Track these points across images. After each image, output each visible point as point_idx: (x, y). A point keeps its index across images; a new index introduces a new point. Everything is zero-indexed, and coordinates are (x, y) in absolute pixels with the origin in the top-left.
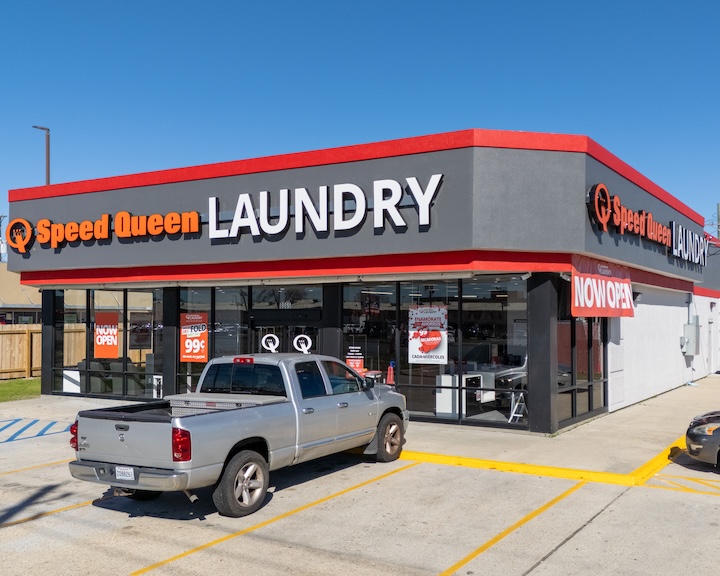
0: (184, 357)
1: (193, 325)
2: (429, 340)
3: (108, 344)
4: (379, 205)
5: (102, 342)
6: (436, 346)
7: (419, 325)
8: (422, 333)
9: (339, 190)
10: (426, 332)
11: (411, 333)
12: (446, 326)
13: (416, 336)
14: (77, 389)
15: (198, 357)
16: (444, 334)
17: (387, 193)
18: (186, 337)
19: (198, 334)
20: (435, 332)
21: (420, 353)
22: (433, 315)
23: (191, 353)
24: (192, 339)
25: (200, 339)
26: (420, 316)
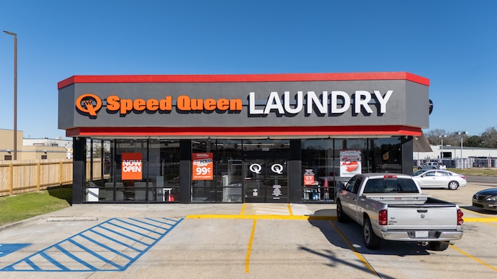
0: (195, 177)
1: (202, 159)
2: (351, 166)
3: (133, 171)
4: (358, 102)
5: (128, 170)
6: (355, 169)
7: (345, 159)
8: (347, 163)
9: (335, 94)
10: (349, 162)
11: (341, 163)
12: (360, 159)
13: (344, 164)
14: (96, 199)
15: (206, 177)
16: (359, 163)
17: (363, 97)
18: (196, 166)
19: (206, 164)
20: (355, 162)
21: (346, 172)
22: (353, 154)
23: (201, 175)
24: (201, 167)
25: (207, 167)
26: (346, 154)
